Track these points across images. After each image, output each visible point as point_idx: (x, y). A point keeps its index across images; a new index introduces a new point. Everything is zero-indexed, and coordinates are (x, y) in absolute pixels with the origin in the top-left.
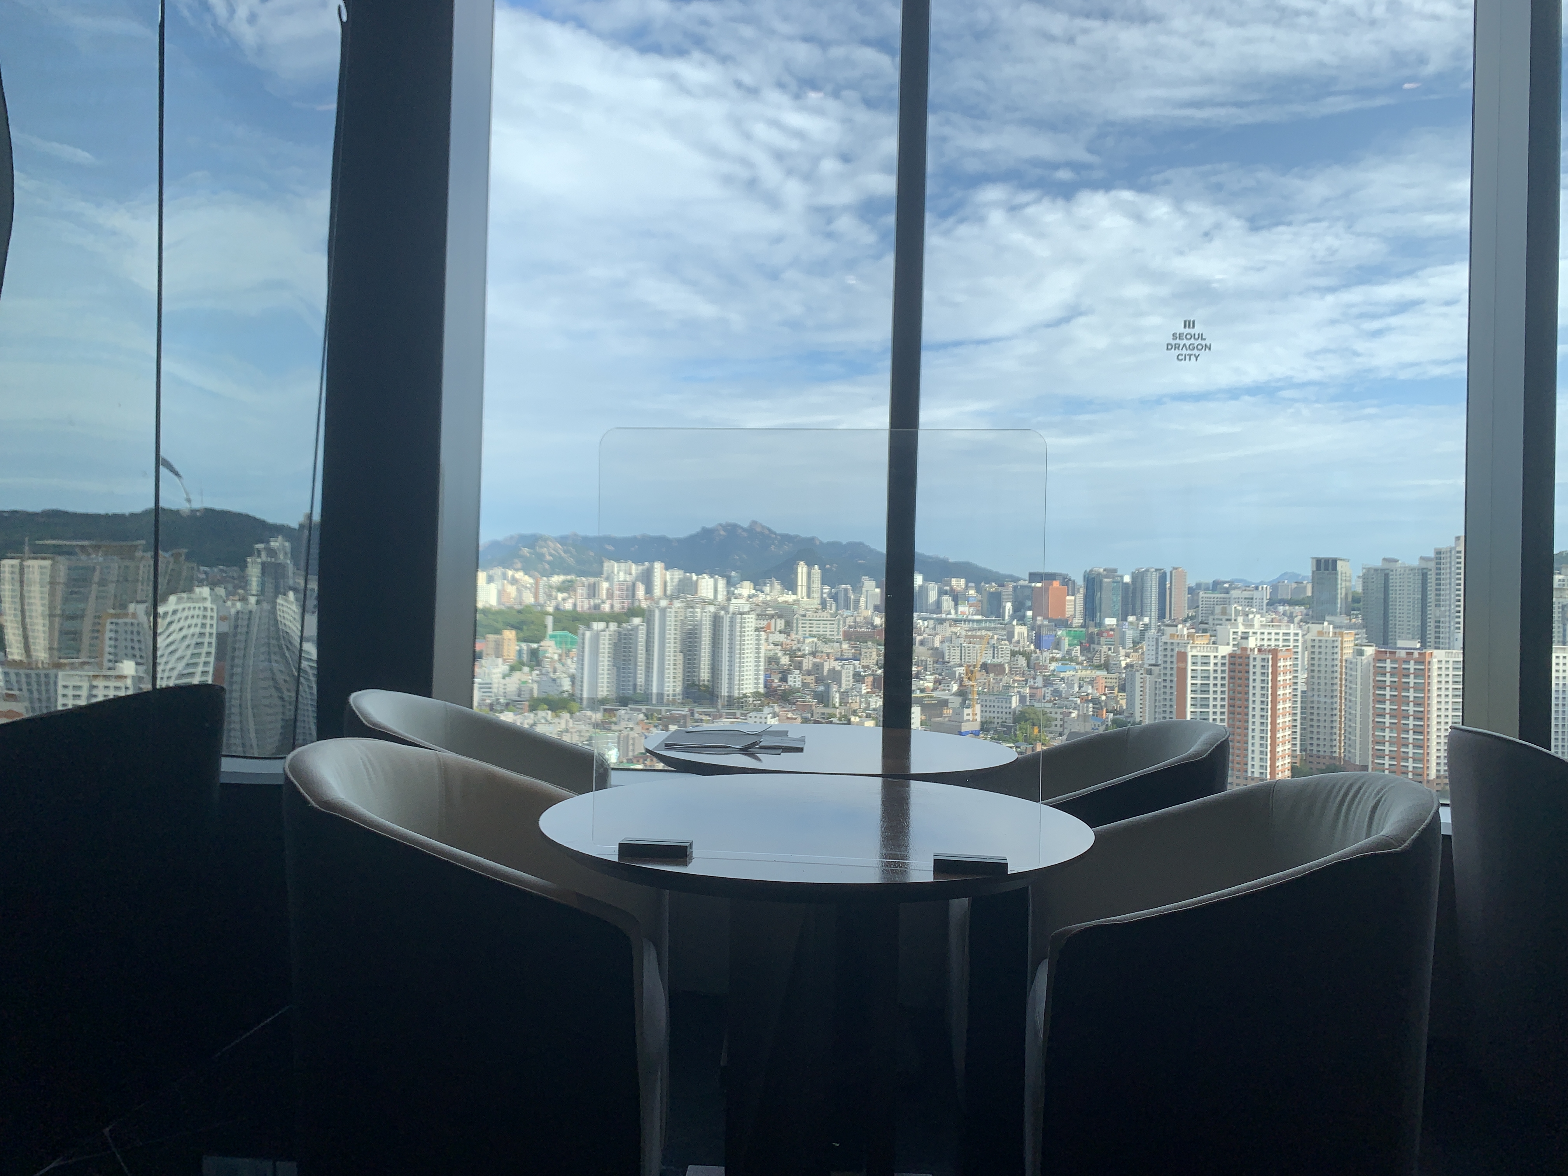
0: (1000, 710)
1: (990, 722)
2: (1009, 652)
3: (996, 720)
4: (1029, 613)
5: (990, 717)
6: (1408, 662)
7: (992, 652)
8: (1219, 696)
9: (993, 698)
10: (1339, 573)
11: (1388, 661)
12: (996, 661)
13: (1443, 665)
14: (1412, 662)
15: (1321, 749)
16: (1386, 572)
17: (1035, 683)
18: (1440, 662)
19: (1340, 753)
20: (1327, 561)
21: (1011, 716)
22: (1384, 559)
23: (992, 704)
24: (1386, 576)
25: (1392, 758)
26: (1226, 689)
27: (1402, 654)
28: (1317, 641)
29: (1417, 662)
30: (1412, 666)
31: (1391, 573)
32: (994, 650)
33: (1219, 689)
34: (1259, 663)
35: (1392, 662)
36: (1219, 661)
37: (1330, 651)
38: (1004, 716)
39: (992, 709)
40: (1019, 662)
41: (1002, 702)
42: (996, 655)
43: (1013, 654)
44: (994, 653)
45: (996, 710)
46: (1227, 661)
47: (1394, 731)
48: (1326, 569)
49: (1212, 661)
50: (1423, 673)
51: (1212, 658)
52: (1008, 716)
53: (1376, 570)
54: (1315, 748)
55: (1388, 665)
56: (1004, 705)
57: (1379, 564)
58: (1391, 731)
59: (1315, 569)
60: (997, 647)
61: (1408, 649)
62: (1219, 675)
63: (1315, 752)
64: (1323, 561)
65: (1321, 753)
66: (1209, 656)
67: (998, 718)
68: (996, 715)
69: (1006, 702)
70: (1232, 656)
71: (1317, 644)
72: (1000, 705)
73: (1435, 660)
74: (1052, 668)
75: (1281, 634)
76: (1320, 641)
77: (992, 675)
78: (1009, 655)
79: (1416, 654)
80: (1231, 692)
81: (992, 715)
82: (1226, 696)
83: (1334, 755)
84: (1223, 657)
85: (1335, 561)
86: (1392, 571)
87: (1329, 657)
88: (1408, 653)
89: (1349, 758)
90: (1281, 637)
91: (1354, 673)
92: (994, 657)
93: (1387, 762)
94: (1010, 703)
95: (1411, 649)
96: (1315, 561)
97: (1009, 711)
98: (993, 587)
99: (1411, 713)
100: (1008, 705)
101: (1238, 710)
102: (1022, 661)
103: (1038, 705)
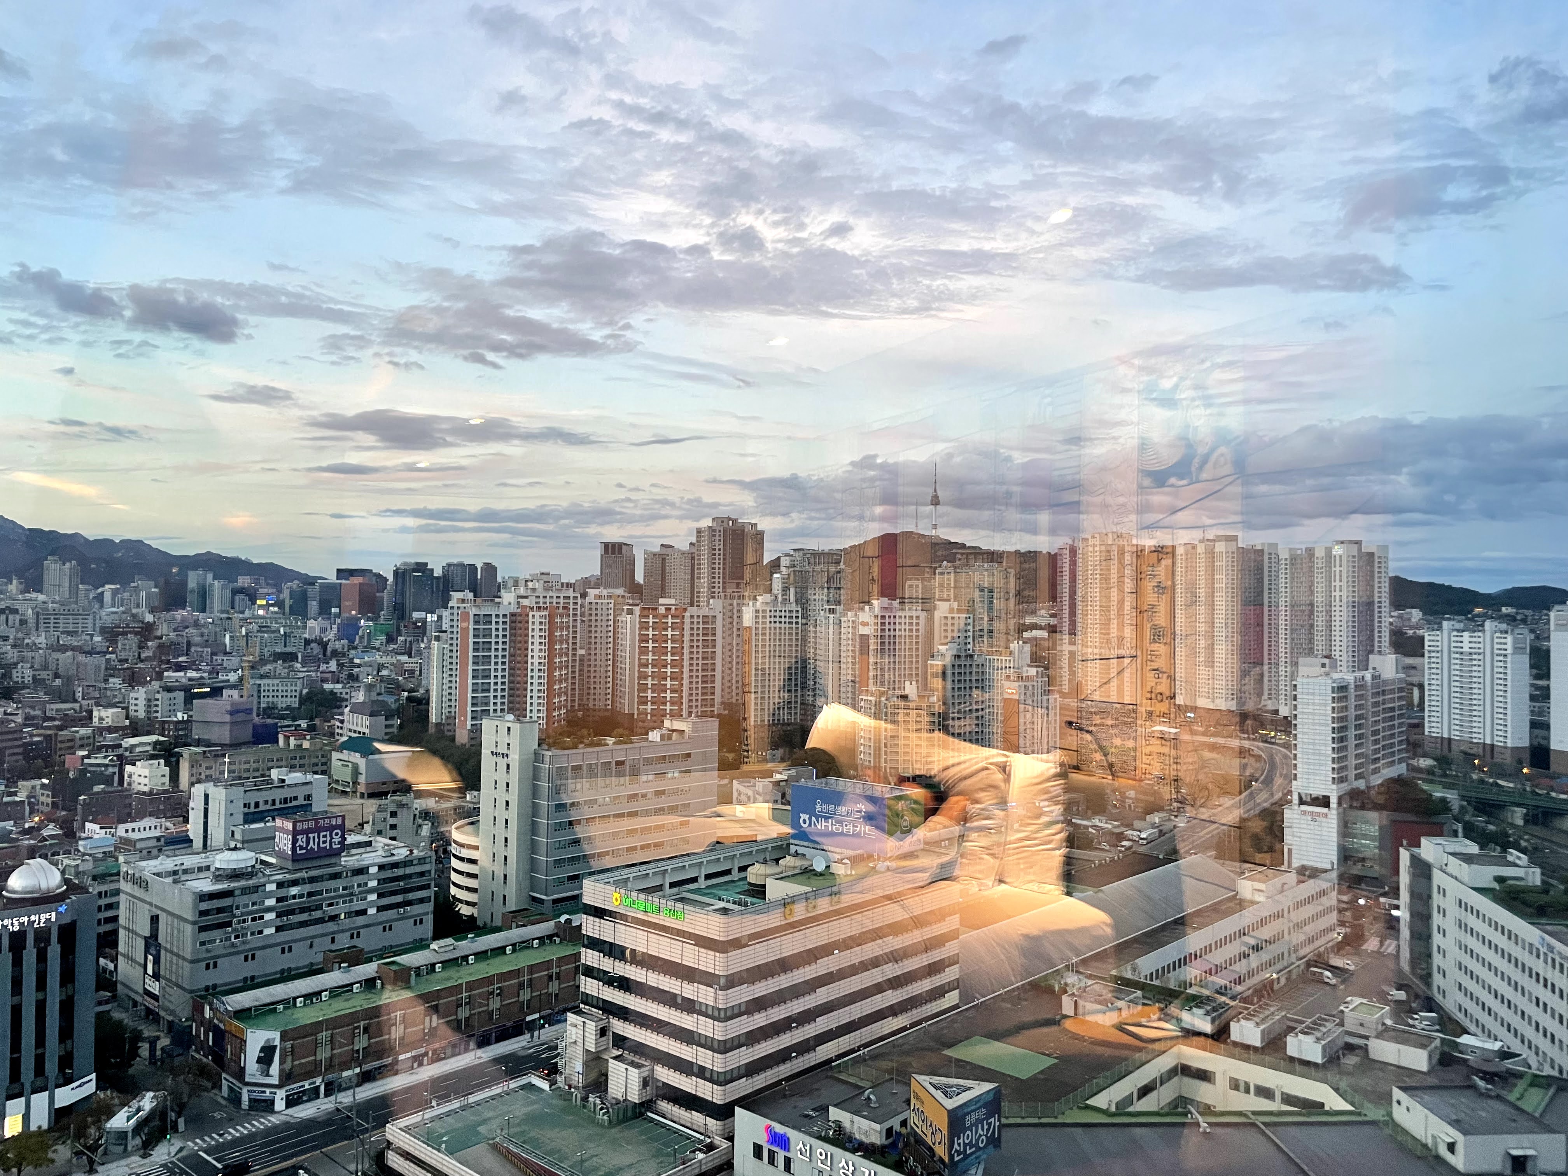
0: (285, 694)
1: (273, 708)
2: (303, 641)
3: (280, 706)
4: (335, 610)
5: (273, 702)
6: (666, 617)
7: (283, 641)
8: (500, 653)
9: (276, 682)
10: (625, 556)
11: (651, 616)
12: (289, 649)
13: (695, 620)
14: (670, 617)
16: (664, 556)
17: (327, 667)
18: (692, 617)
20: (614, 545)
21: (297, 699)
22: (662, 545)
23: (275, 688)
24: (664, 559)
25: (653, 703)
26: (507, 646)
27: (662, 610)
28: (593, 604)
29: (673, 617)
30: (670, 620)
31: (667, 558)
33: (500, 646)
34: (537, 620)
35: (654, 617)
36: (501, 620)
37: (605, 613)
38: (289, 700)
40: (313, 650)
41: (287, 685)
44: (285, 643)
45: (280, 694)
46: (508, 620)
47: (656, 679)
48: (613, 552)
49: (494, 620)
50: (679, 627)
51: (493, 617)
52: (293, 699)
53: (655, 555)
55: (651, 620)
56: (289, 688)
57: (657, 549)
58: (653, 679)
59: (603, 552)
60: (290, 637)
62: (501, 633)
64: (610, 545)
66: (490, 615)
67: (282, 703)
68: (280, 700)
69: (292, 685)
70: (513, 615)
72: (285, 688)
73: (688, 615)
74: (351, 656)
75: (561, 598)
76: (596, 603)
77: (280, 662)
78: (303, 644)
79: (673, 611)
80: (512, 649)
81: (275, 699)
82: (507, 653)
84: (505, 616)
85: (620, 545)
86: (668, 555)
87: (604, 618)
88: (666, 609)
90: (561, 600)
91: (624, 631)
92: (285, 646)
93: (649, 707)
94: (296, 685)
95: (669, 605)
96: (603, 545)
97: (294, 694)
98: (295, 584)
99: (669, 662)
100: (294, 688)
101: (518, 665)
102: (316, 649)
103: (328, 686)
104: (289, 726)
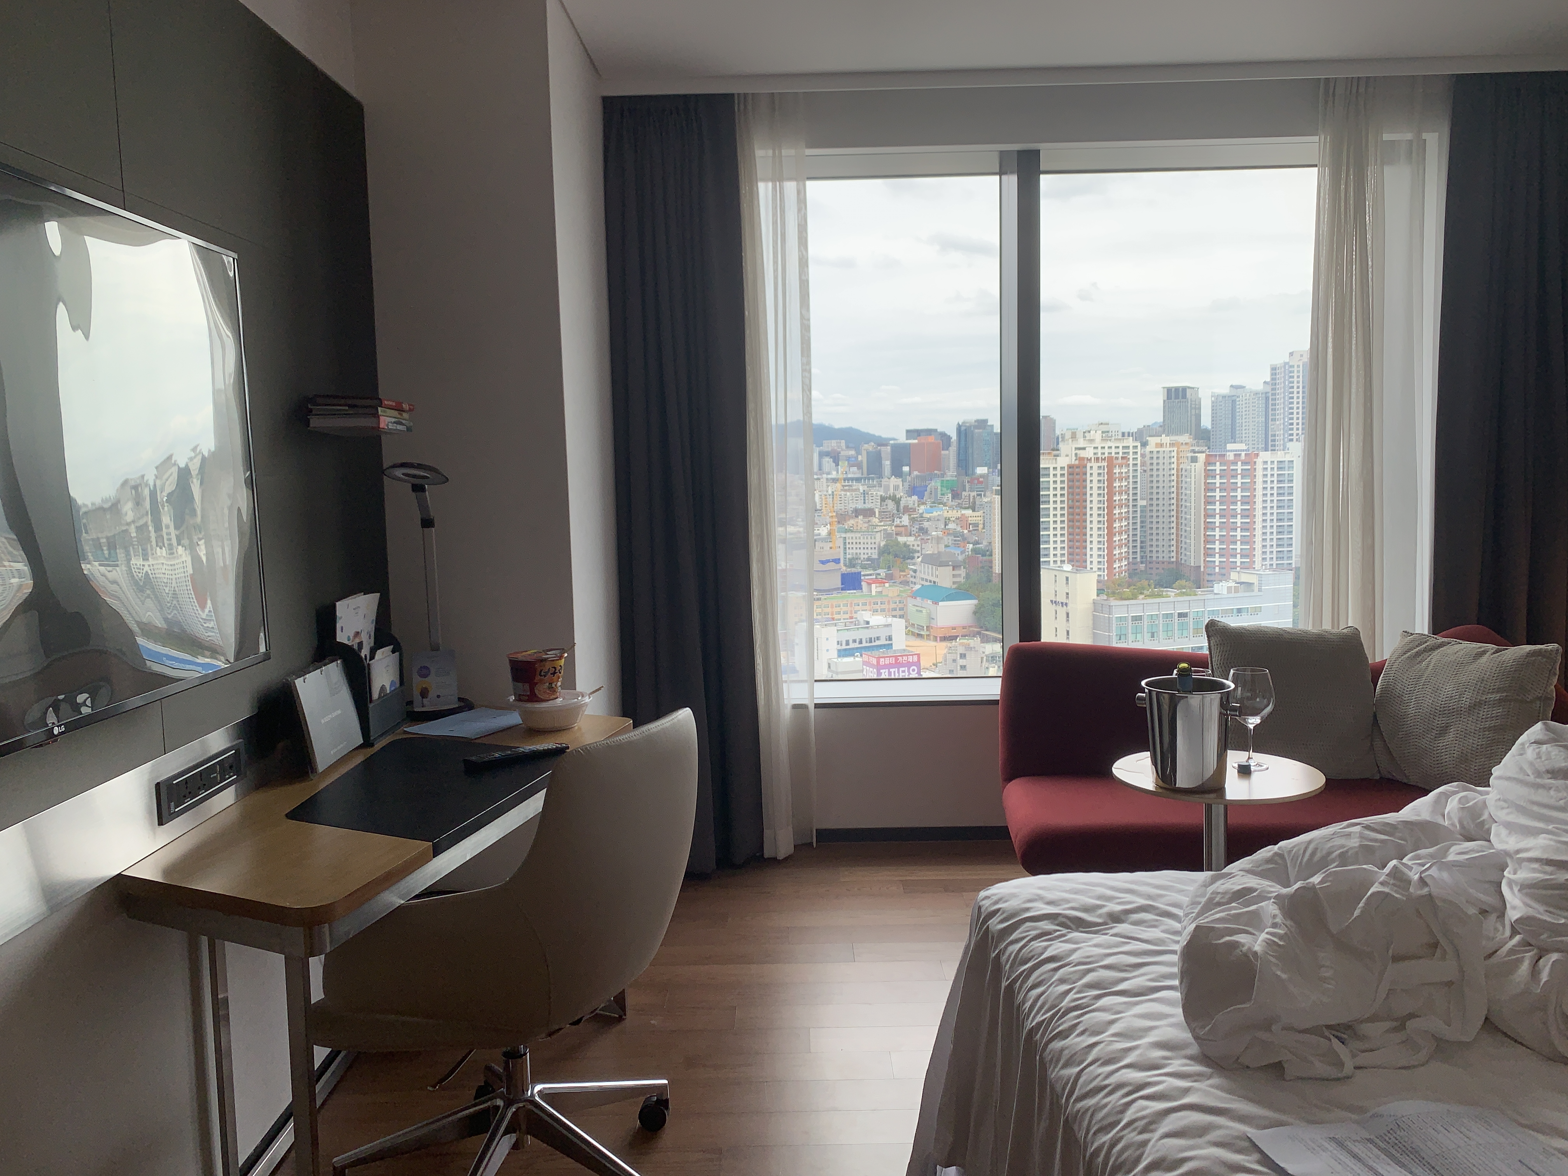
0: (866, 546)
1: (857, 559)
2: (879, 498)
3: (862, 556)
4: (906, 469)
5: (857, 554)
6: (1235, 463)
7: (862, 498)
8: (1059, 506)
9: (858, 535)
10: (1189, 401)
11: (1218, 464)
12: (867, 506)
13: (1269, 466)
14: (1239, 463)
15: (1160, 555)
16: (1234, 398)
17: (901, 522)
18: (1265, 463)
19: (1177, 558)
20: (1177, 389)
21: (876, 551)
22: (1232, 386)
23: (858, 541)
24: (1234, 402)
25: (1221, 556)
26: (1065, 499)
27: (1231, 456)
28: (1155, 453)
29: (1244, 463)
30: (1239, 467)
31: (1238, 399)
32: (864, 497)
33: (1059, 499)
34: (1095, 471)
35: (1221, 464)
36: (1059, 472)
37: (1167, 461)
38: (869, 551)
39: (858, 546)
40: (888, 506)
41: (867, 538)
42: (866, 501)
43: (883, 499)
44: (865, 500)
45: (862, 546)
46: (1065, 472)
47: (1224, 530)
48: (1177, 397)
49: (1052, 472)
50: (1250, 474)
51: (1051, 469)
52: (873, 551)
53: (1224, 397)
54: (1154, 555)
55: (1218, 467)
56: (869, 541)
57: (1225, 391)
58: (1221, 530)
59: (1166, 399)
60: (868, 494)
61: (1236, 451)
62: (1059, 486)
63: (1154, 559)
64: (1173, 390)
65: (1161, 559)
66: (1049, 468)
67: (864, 554)
68: (862, 551)
69: (871, 538)
70: (1070, 467)
71: (1155, 456)
72: (866, 541)
73: (1259, 461)
74: (921, 511)
75: (1121, 448)
76: (1158, 452)
77: (861, 517)
78: (879, 501)
79: (1243, 457)
80: (1070, 501)
81: (858, 551)
82: (1065, 505)
83: (1172, 560)
84: (1062, 468)
85: (1184, 389)
86: (1238, 397)
87: (1167, 467)
88: (1235, 455)
89: (1186, 561)
90: (1121, 450)
91: (1189, 480)
92: (865, 503)
93: (1217, 559)
94: (875, 538)
95: (1239, 451)
96: (1166, 390)
97: (873, 546)
98: (870, 447)
99: (1239, 512)
100: (873, 541)
101: (1077, 517)
102: (891, 505)
103: (902, 539)
104: (871, 575)
